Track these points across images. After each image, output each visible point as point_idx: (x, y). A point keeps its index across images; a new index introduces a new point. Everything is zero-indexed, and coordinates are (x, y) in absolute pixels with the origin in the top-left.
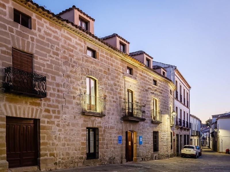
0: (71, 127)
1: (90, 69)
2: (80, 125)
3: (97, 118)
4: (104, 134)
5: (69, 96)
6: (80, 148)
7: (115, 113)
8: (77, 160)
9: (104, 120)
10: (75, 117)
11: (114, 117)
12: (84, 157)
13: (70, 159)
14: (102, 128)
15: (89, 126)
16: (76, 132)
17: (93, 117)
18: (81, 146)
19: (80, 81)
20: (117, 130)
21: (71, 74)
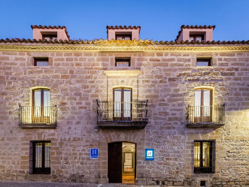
0: (6, 142)
1: (36, 80)
2: (20, 139)
3: (46, 131)
4: (61, 147)
5: (4, 112)
6: (20, 162)
7: (84, 121)
8: (15, 174)
9: (60, 131)
10: (11, 132)
11: (80, 126)
12: (26, 172)
13: (6, 171)
14: (57, 140)
15: (33, 139)
16: (14, 147)
17: (40, 129)
18: (21, 160)
19: (19, 95)
20: (87, 141)
21: (6, 91)
